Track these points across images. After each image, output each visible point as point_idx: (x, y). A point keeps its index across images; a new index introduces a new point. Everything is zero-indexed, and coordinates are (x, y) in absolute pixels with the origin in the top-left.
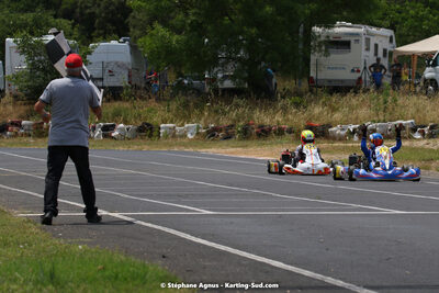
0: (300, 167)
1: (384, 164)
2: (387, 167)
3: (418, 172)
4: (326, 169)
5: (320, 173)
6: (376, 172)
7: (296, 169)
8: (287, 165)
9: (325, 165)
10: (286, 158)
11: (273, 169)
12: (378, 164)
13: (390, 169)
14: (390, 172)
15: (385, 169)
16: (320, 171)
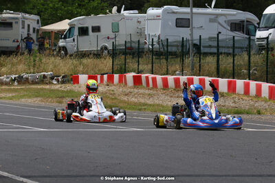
0: (87, 115)
1: (210, 114)
2: (214, 116)
3: (241, 121)
4: (111, 117)
5: (105, 121)
6: (203, 121)
7: (83, 117)
8: (74, 114)
9: (110, 113)
10: (72, 106)
11: (60, 117)
12: (203, 114)
13: (216, 118)
14: (216, 121)
15: (211, 118)
16: (105, 119)
